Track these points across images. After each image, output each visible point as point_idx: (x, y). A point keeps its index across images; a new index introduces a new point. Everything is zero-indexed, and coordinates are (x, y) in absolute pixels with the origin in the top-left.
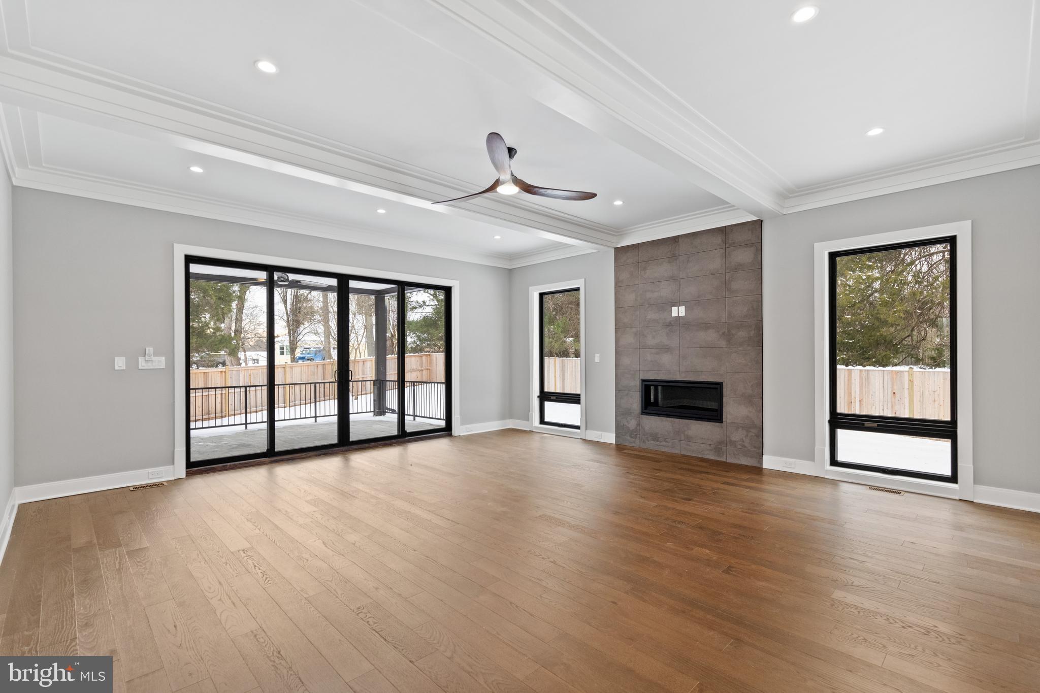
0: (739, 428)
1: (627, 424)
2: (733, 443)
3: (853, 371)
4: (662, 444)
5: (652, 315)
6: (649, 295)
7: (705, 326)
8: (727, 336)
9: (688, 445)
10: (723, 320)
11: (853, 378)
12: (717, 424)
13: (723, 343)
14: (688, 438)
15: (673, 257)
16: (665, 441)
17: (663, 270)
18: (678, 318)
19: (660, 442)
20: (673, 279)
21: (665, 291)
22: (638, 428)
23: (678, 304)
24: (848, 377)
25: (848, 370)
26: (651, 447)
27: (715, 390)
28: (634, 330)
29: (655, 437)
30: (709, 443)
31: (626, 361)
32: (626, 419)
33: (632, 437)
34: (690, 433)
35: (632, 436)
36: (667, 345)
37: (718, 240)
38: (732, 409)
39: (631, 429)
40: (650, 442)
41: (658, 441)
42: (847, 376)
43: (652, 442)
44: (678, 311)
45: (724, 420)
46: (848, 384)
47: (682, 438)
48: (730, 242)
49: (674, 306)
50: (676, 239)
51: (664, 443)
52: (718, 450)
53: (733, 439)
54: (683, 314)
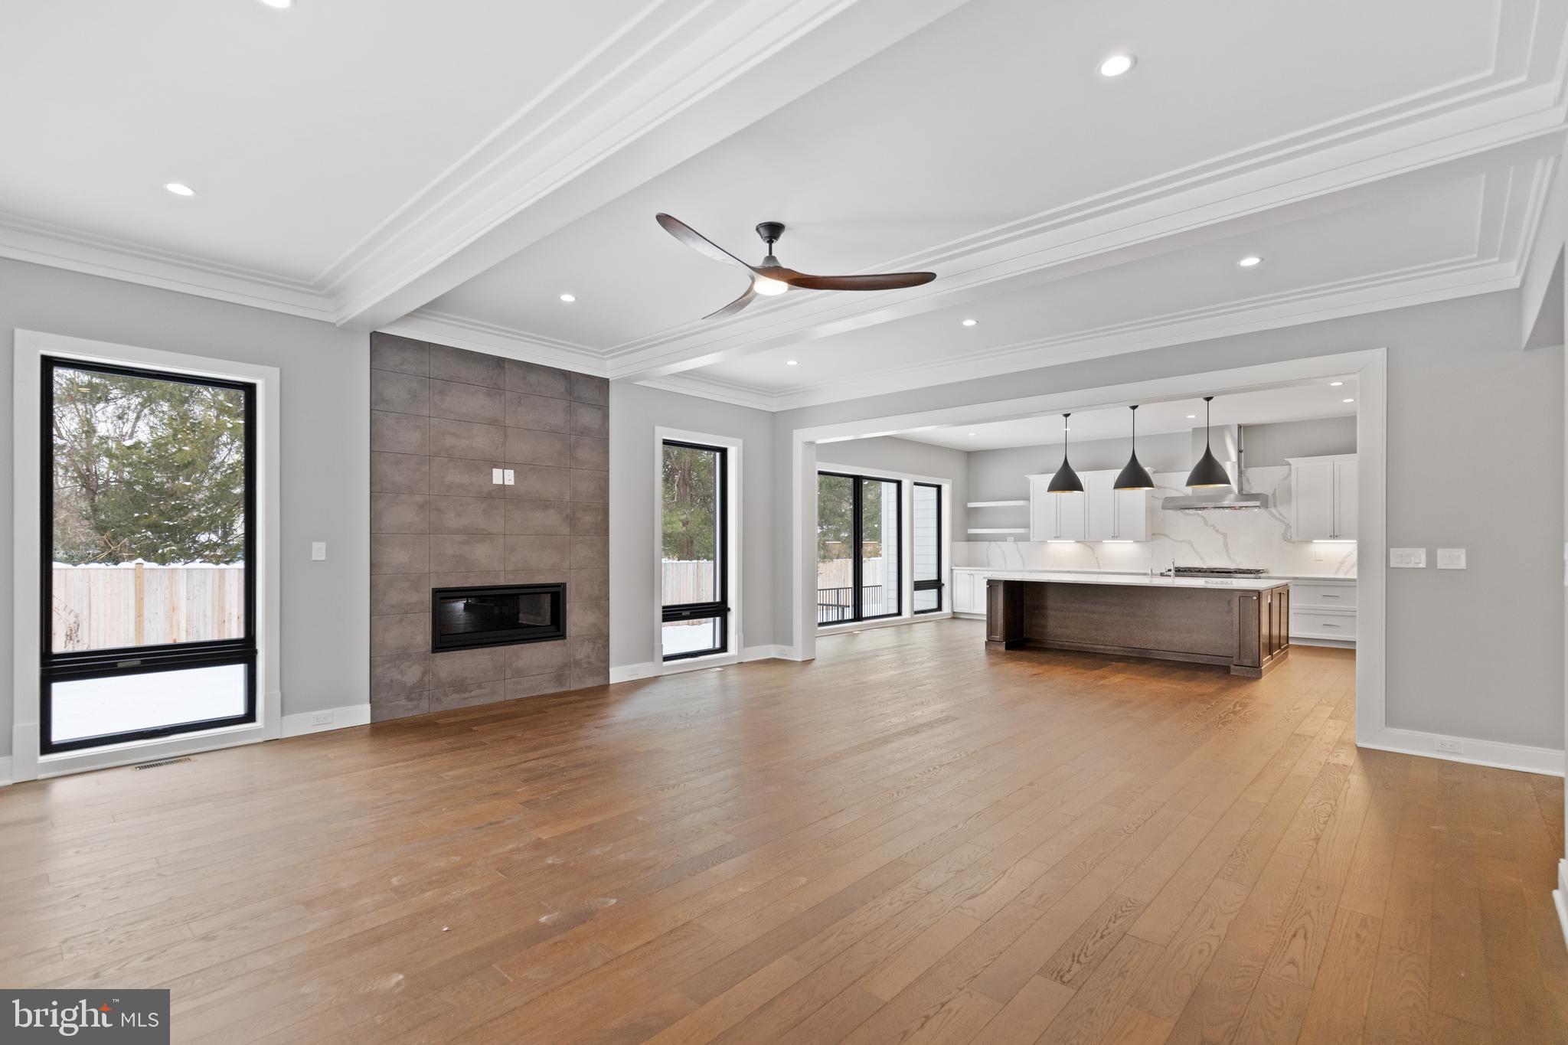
0: (584, 641)
1: (400, 677)
2: (577, 663)
3: (227, 571)
4: (472, 694)
5: (455, 477)
6: (449, 441)
7: (544, 504)
8: (571, 520)
9: (518, 683)
10: (567, 498)
11: (227, 583)
12: (560, 641)
13: (566, 530)
14: (519, 673)
15: (495, 391)
16: (480, 687)
17: (477, 404)
18: (503, 487)
19: (470, 692)
20: (493, 422)
21: (481, 440)
22: (426, 678)
23: (504, 465)
24: (220, 581)
25: (220, 570)
26: (452, 706)
27: (557, 594)
28: (419, 499)
29: (460, 686)
30: (549, 670)
31: (397, 556)
32: (399, 667)
33: (412, 700)
34: (520, 664)
35: (413, 696)
36: (484, 530)
37: (560, 386)
38: (577, 618)
39: (408, 685)
40: (451, 697)
41: (466, 691)
42: (217, 580)
43: (455, 696)
44: (504, 477)
45: (567, 634)
46: (219, 594)
47: (509, 673)
48: (576, 394)
49: (497, 467)
50: (499, 362)
51: (477, 692)
52: (560, 678)
53: (578, 657)
54: (512, 483)
